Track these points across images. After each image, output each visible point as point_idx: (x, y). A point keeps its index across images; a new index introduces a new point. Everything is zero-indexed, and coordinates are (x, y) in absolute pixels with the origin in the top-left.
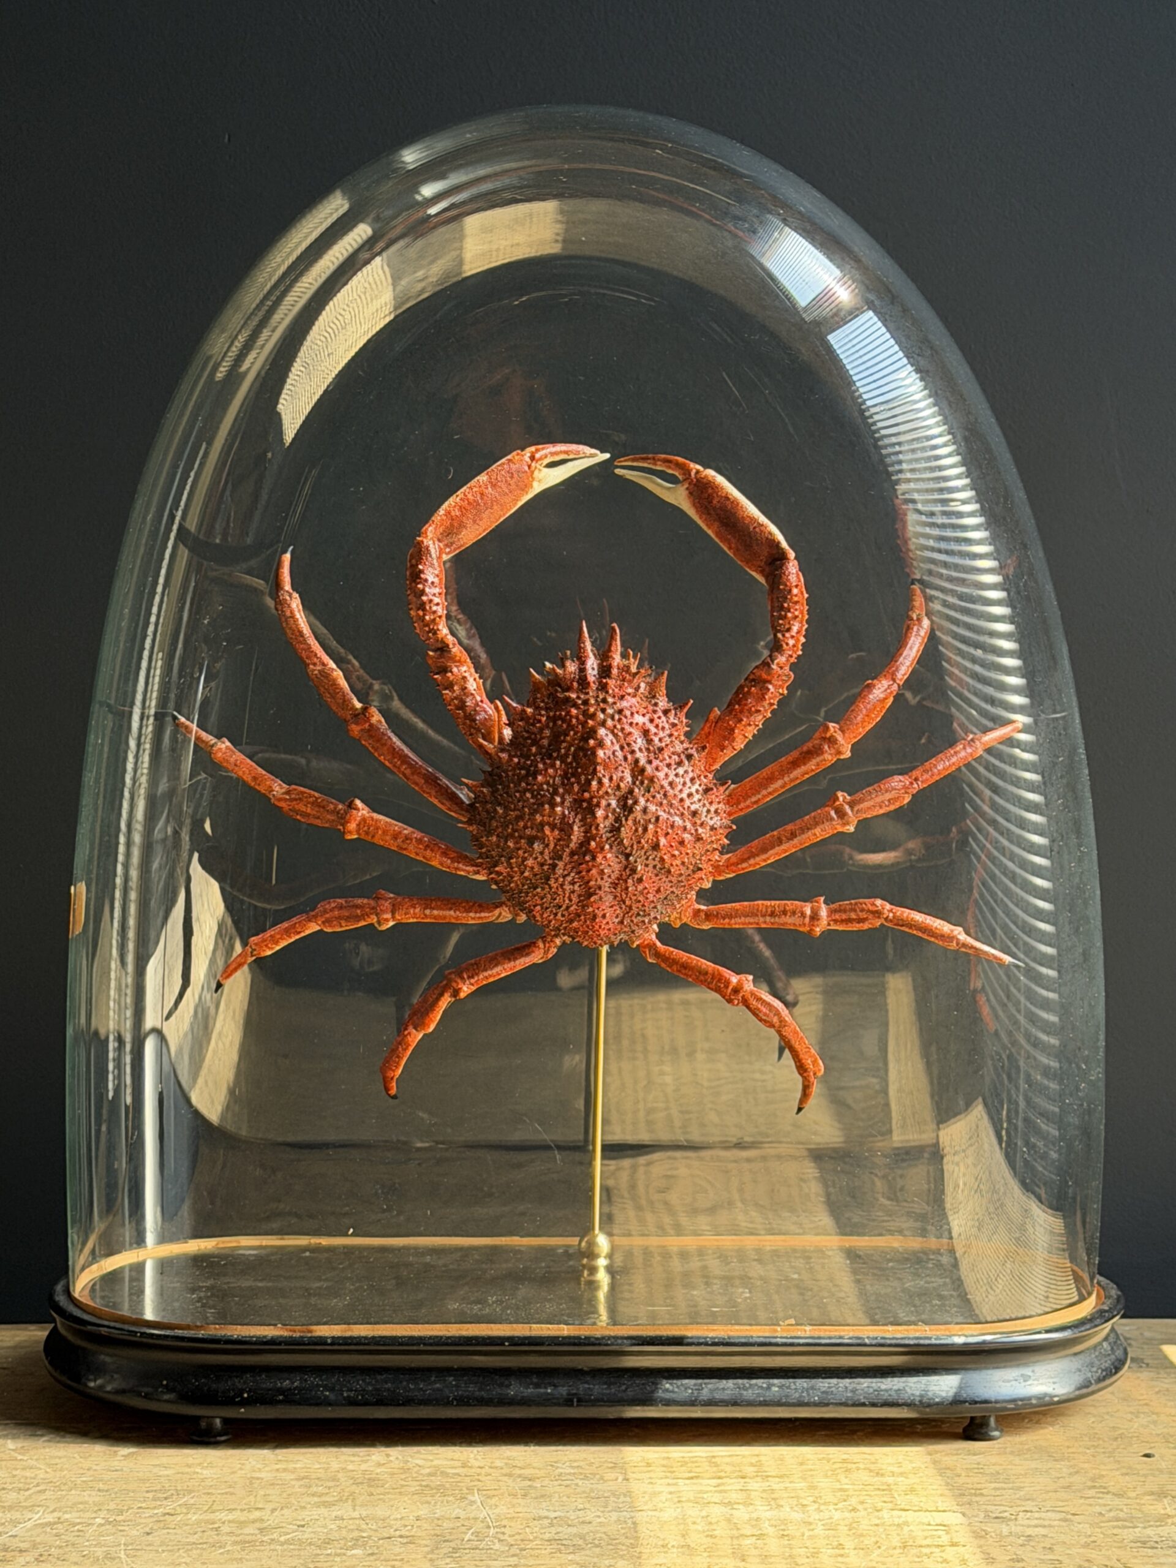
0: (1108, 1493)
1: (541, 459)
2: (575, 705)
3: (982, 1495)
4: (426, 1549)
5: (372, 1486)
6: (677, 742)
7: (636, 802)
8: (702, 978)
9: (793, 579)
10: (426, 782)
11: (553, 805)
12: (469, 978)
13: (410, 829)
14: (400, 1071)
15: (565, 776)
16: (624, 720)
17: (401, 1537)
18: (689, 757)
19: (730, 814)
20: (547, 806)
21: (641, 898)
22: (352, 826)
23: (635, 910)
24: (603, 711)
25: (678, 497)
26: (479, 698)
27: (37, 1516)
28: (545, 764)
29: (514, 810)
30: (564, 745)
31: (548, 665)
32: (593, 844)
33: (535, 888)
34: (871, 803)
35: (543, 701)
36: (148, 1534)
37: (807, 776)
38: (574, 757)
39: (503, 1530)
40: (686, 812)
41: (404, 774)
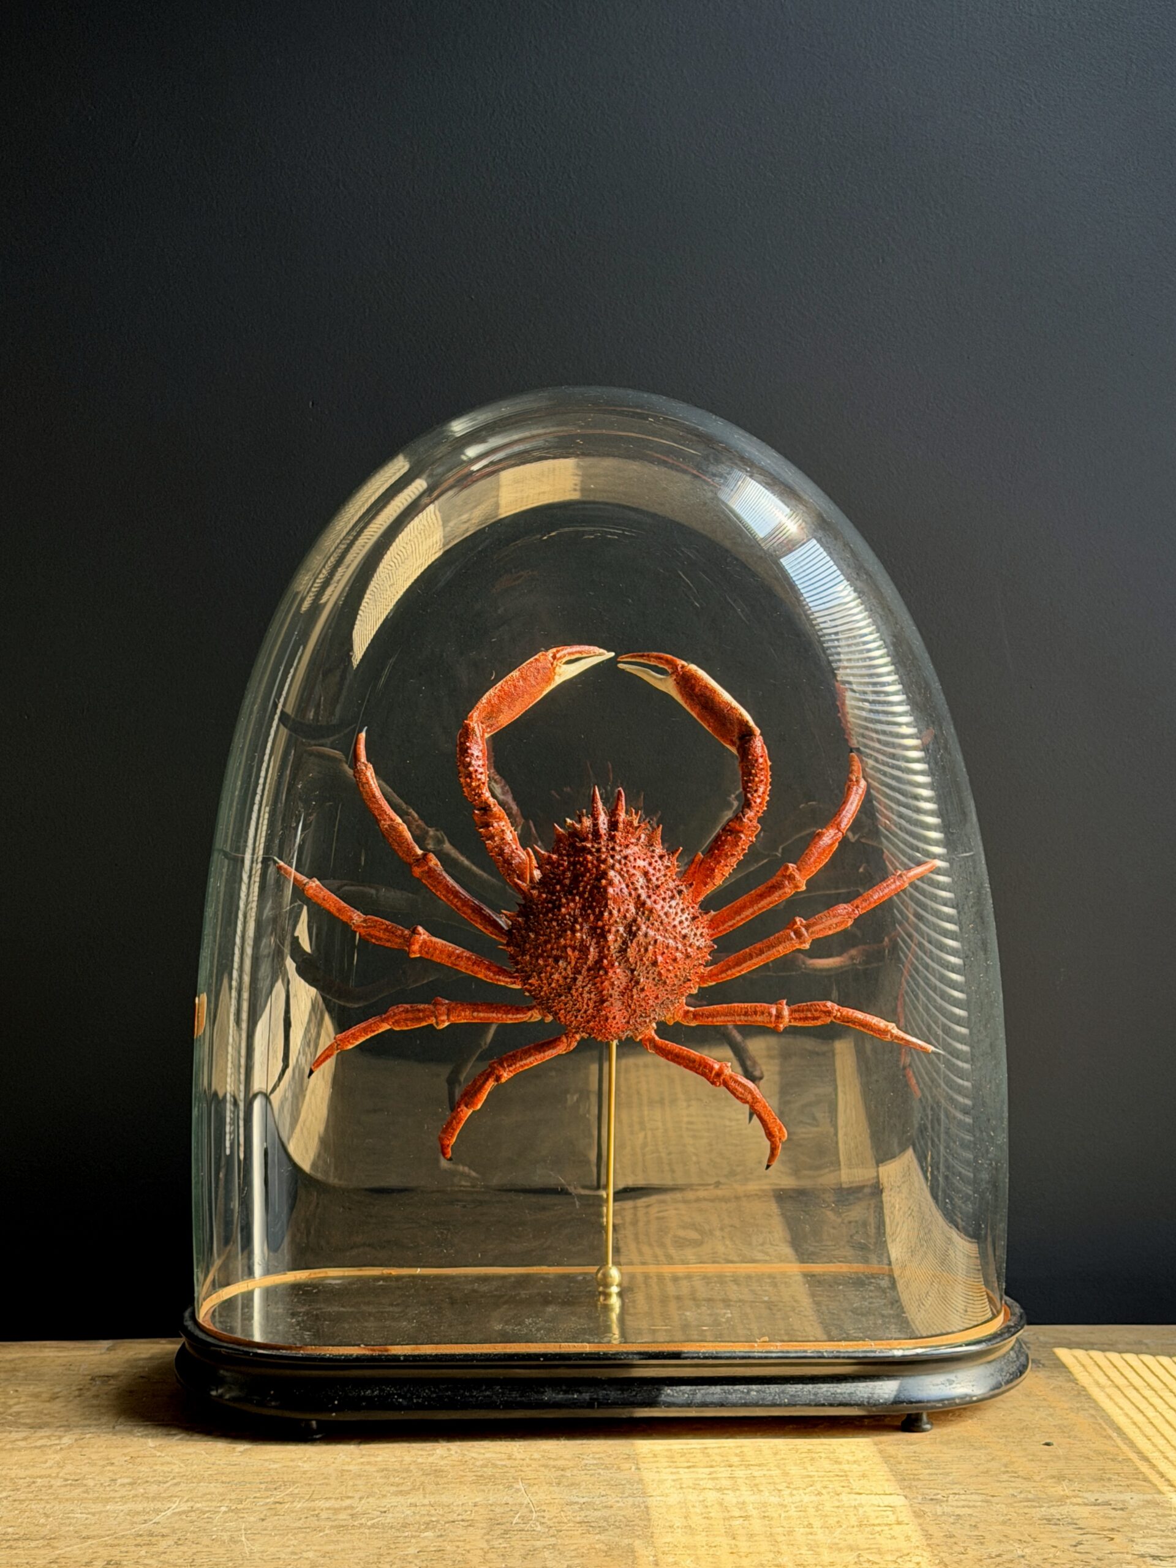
0: (1018, 1477)
1: (560, 658)
2: (591, 853)
3: (919, 1479)
4: (484, 1531)
5: (437, 1477)
6: (670, 880)
7: (639, 929)
8: (691, 1065)
9: (759, 751)
10: (473, 911)
11: (574, 931)
12: (509, 1066)
13: (461, 949)
14: (454, 1140)
15: (583, 908)
16: (629, 864)
17: (463, 1520)
18: (680, 892)
19: (712, 936)
20: (569, 932)
21: (643, 1003)
22: (416, 947)
23: (638, 1013)
24: (613, 857)
25: (668, 686)
26: (514, 847)
27: (174, 1506)
28: (567, 899)
29: (543, 936)
30: (582, 884)
31: (569, 821)
32: (605, 961)
33: (560, 996)
34: (821, 926)
35: (565, 849)
36: (263, 1520)
37: (771, 905)
38: (589, 894)
39: (543, 1514)
40: (678, 936)
41: (456, 906)
